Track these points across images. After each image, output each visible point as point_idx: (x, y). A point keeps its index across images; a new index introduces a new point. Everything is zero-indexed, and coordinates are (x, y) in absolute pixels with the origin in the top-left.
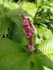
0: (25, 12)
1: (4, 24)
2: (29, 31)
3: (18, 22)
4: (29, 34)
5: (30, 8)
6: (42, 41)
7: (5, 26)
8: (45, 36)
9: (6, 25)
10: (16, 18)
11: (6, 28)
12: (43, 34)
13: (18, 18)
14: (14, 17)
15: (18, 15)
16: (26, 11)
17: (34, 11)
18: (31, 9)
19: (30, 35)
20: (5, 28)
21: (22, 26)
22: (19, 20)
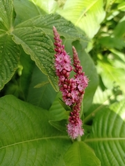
0: (67, 25)
1: (7, 57)
2: (71, 87)
3: (42, 56)
4: (69, 95)
5: (85, 9)
6: (109, 97)
7: (9, 66)
8: (118, 86)
9: (11, 63)
10: (39, 43)
11: (11, 72)
12: (115, 79)
13: (45, 44)
14: (32, 42)
15: (44, 35)
17: (96, 19)
18: (87, 12)
19: (71, 98)
20: (9, 72)
21: (52, 70)
22: (48, 52)
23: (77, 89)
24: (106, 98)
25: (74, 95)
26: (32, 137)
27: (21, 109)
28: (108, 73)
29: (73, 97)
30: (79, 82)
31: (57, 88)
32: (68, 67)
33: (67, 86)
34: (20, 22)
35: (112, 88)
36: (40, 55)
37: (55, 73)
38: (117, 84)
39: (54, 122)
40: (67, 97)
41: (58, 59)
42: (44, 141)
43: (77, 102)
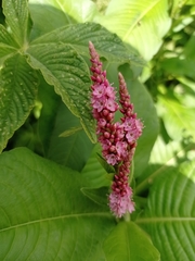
0: (110, 40)
2: (116, 136)
3: (72, 87)
4: (113, 148)
5: (139, 15)
6: (175, 153)
7: (22, 102)
8: (191, 137)
9: (24, 98)
10: (68, 67)
11: (25, 111)
12: (186, 125)
13: (76, 70)
14: (57, 66)
15: (75, 55)
16: (115, 35)
17: (156, 30)
18: (142, 19)
19: (116, 154)
20: (21, 111)
21: (87, 109)
22: (80, 81)
23: (125, 139)
24: (171, 154)
25: (120, 149)
26: (54, 214)
27: (39, 170)
28: (175, 115)
29: (119, 151)
30: (129, 128)
31: (94, 138)
32: (111, 105)
33: (109, 135)
34: (39, 35)
35: (180, 139)
36: (68, 86)
37: (91, 114)
38: (188, 133)
39: (90, 191)
40: (109, 152)
41: (96, 93)
42: (73, 219)
43: (125, 160)
